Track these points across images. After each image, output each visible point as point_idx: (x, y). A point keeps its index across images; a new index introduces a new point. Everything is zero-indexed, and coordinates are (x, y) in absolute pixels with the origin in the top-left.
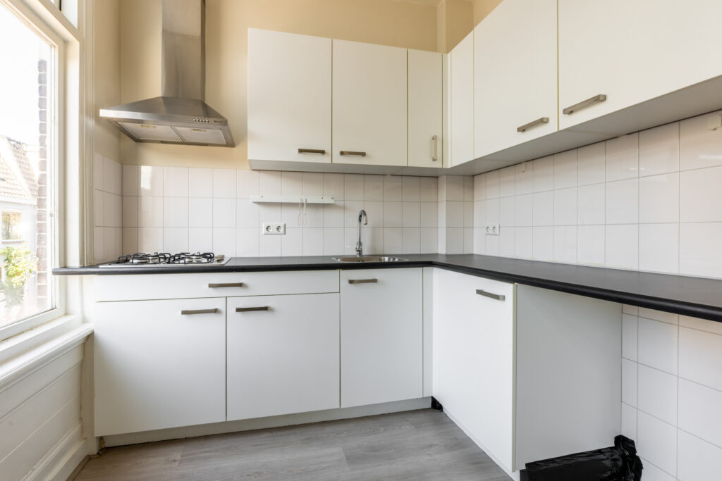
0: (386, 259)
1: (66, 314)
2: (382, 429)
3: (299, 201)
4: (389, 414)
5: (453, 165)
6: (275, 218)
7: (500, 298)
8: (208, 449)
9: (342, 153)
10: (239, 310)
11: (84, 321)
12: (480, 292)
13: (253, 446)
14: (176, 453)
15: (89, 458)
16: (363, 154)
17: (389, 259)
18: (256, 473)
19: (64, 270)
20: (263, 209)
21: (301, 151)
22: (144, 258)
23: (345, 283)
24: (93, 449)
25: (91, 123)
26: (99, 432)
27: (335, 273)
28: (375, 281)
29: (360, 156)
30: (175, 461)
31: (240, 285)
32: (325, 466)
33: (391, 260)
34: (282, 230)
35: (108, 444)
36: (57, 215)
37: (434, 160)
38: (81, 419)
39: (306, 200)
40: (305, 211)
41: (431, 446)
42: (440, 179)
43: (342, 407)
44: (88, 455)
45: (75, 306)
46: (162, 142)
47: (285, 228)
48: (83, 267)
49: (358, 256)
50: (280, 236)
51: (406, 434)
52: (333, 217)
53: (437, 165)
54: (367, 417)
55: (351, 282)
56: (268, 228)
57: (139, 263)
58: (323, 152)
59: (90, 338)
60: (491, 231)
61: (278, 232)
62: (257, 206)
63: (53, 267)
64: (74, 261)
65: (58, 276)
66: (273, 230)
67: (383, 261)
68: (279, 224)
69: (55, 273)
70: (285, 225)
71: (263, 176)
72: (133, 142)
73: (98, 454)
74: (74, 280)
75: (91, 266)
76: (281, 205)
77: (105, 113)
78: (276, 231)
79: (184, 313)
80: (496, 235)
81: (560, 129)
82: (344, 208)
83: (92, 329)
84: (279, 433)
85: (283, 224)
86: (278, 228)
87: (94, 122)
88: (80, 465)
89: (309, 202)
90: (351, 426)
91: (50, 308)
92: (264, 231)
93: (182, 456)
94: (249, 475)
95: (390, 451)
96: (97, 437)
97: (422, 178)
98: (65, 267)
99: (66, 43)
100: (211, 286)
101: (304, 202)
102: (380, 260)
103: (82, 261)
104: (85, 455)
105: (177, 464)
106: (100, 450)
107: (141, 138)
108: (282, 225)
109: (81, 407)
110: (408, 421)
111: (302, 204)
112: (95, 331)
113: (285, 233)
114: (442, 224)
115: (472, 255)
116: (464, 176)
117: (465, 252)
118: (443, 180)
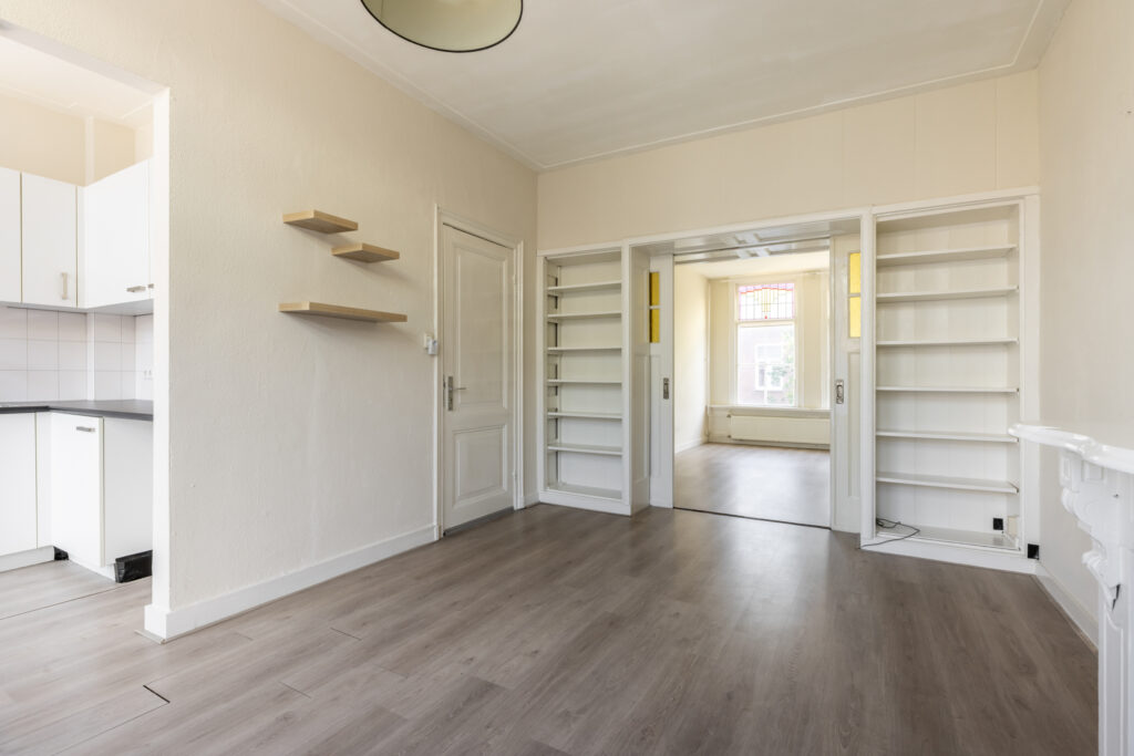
7: (90, 430)
12: (79, 428)
37: (64, 298)
42: (88, 317)
53: (69, 304)
60: (148, 375)
80: (151, 379)
97: (61, 313)
114: (91, 366)
115: (134, 400)
116: (121, 315)
117: (124, 398)
118: (91, 318)
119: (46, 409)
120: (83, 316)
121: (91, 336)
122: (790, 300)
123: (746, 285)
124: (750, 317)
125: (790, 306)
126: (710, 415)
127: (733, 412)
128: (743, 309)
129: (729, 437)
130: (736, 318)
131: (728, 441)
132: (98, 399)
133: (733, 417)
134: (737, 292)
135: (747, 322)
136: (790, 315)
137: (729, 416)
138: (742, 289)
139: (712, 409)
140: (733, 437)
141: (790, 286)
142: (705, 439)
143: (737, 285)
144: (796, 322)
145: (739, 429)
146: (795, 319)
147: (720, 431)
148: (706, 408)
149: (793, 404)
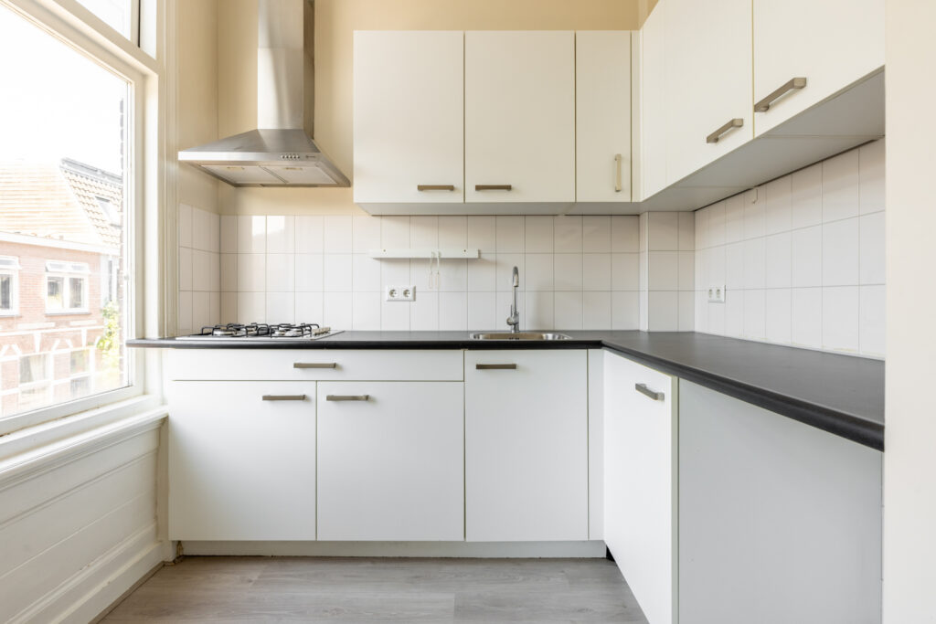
0: (550, 337)
1: (144, 393)
2: (521, 578)
3: (430, 256)
4: (541, 560)
5: (646, 197)
6: (401, 278)
7: (659, 397)
8: (292, 573)
9: (479, 188)
10: (330, 398)
11: (164, 402)
12: (641, 388)
13: (346, 576)
14: (254, 572)
15: (164, 565)
16: (508, 188)
17: (554, 337)
18: (336, 609)
19: (142, 342)
20: (385, 267)
21: (421, 188)
22: (234, 329)
23: (471, 369)
24: (170, 555)
25: (174, 168)
26: (175, 535)
27: (458, 353)
28: (513, 367)
29: (505, 190)
30: (250, 581)
31: (335, 366)
32: (423, 614)
33: (556, 338)
34: (410, 296)
35: (187, 551)
36: (133, 277)
37: (618, 191)
38: (156, 518)
39: (440, 254)
40: (438, 267)
41: (581, 611)
42: (641, 218)
43: (468, 540)
44: (163, 562)
45: (153, 384)
46: (263, 185)
47: (415, 292)
48: (163, 339)
49: (513, 332)
50: (407, 303)
51: (554, 590)
52: (481, 277)
53: (623, 198)
54: (508, 559)
55: (480, 367)
56: (392, 293)
57: (222, 335)
58: (451, 188)
59: (165, 421)
60: (714, 296)
61: (404, 298)
62: (378, 263)
63: (130, 338)
64: (153, 333)
65: (134, 349)
66: (399, 295)
67: (545, 339)
68: (407, 287)
69: (130, 345)
70: (415, 288)
71: (386, 223)
72: (232, 188)
73: (174, 561)
74: (152, 353)
75: (170, 337)
76: (410, 261)
77: (184, 156)
78: (402, 297)
79: (266, 398)
80: (721, 302)
81: (756, 136)
82: (496, 264)
83: (165, 412)
84: (382, 565)
85: (412, 286)
86: (406, 293)
87: (178, 167)
88: (151, 570)
89: (443, 256)
90: (480, 568)
91: (126, 385)
92: (387, 296)
93: (259, 577)
94: (327, 611)
95: (520, 609)
96: (173, 542)
97: (613, 218)
98: (144, 338)
99: (144, 77)
100: (297, 366)
101: (437, 256)
102: (542, 337)
103: (161, 331)
104: (161, 561)
105: (251, 584)
106: (178, 558)
107: (239, 182)
108: (410, 288)
109: (156, 503)
110: (563, 572)
111: (434, 260)
112: (170, 415)
113: (415, 300)
114: (644, 284)
115: (693, 333)
116: (678, 212)
117: (682, 329)
118: (645, 219)
119: (598, 345)
120: (635, 218)
121: (645, 245)
132: (653, 330)
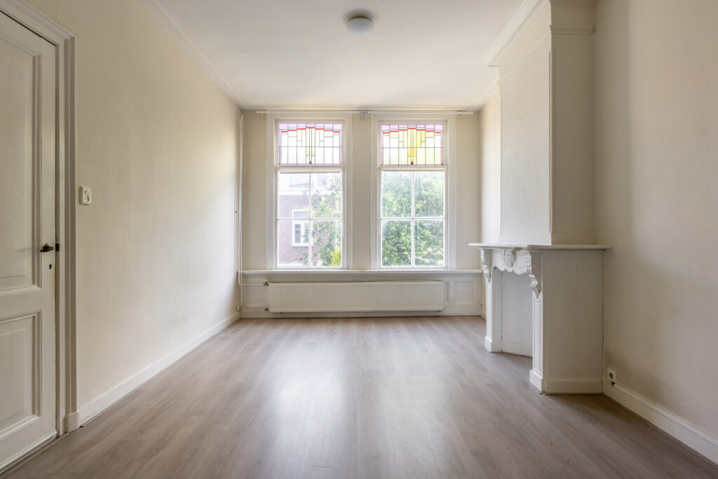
122: (337, 143)
123: (288, 121)
124: (292, 161)
125: (337, 151)
126: (242, 284)
127: (272, 278)
128: (284, 151)
129: (267, 309)
130: (275, 162)
131: (266, 315)
133: (270, 285)
134: (277, 127)
135: (288, 166)
136: (337, 161)
137: (266, 284)
138: (283, 126)
139: (245, 276)
140: (272, 310)
141: (338, 127)
142: (236, 314)
143: (277, 121)
144: (344, 170)
145: (277, 298)
146: (343, 166)
147: (255, 304)
148: (237, 273)
149: (341, 266)
